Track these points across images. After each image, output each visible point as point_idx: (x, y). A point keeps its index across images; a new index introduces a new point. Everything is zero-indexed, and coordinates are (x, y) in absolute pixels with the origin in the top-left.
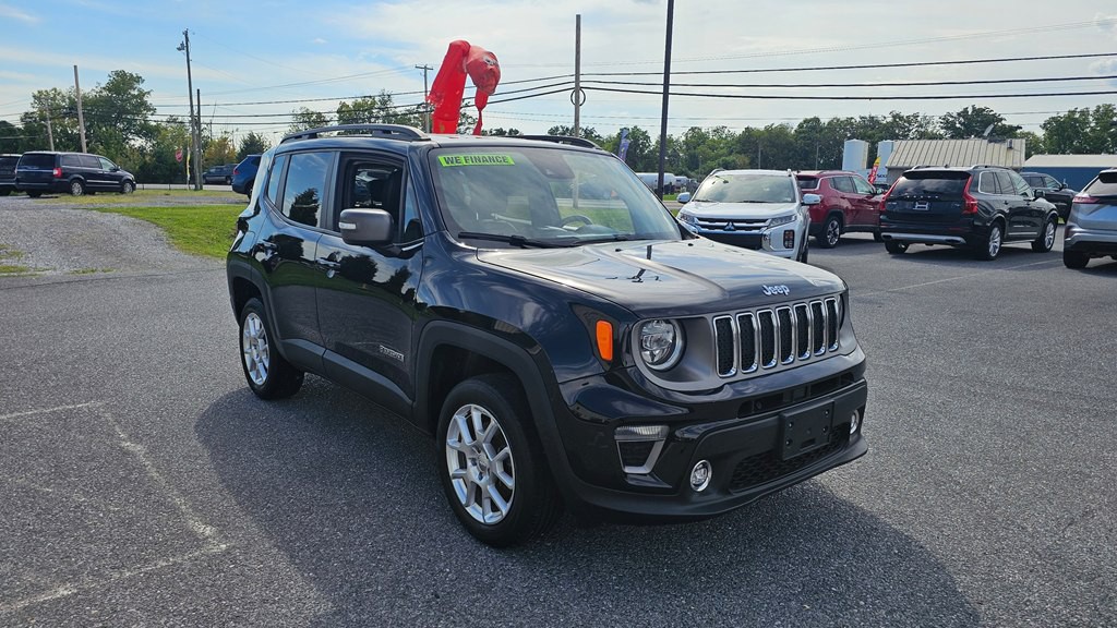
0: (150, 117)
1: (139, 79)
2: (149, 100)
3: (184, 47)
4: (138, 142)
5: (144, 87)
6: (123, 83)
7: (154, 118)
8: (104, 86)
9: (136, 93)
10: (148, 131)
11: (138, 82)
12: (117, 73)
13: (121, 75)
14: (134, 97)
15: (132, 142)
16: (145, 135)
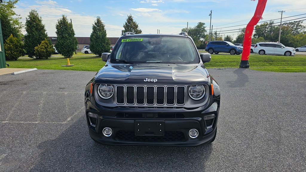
0: (205, 33)
1: (204, 24)
2: (205, 29)
3: (210, 15)
4: (202, 39)
5: (205, 26)
6: (201, 25)
7: (206, 33)
8: (196, 26)
9: (203, 27)
10: (204, 37)
11: (204, 25)
12: (199, 23)
13: (200, 23)
14: (202, 28)
15: (200, 39)
16: (203, 38)
